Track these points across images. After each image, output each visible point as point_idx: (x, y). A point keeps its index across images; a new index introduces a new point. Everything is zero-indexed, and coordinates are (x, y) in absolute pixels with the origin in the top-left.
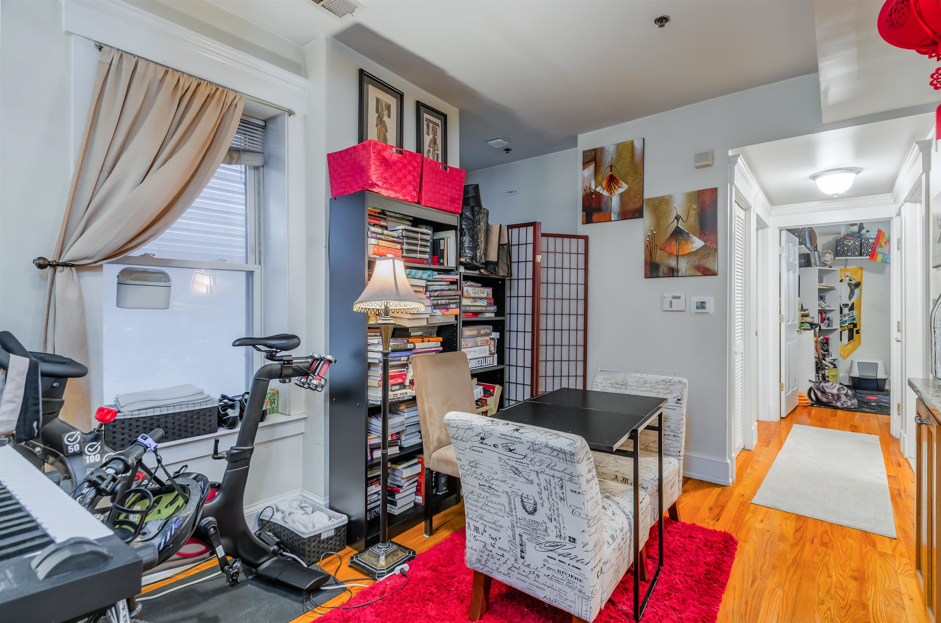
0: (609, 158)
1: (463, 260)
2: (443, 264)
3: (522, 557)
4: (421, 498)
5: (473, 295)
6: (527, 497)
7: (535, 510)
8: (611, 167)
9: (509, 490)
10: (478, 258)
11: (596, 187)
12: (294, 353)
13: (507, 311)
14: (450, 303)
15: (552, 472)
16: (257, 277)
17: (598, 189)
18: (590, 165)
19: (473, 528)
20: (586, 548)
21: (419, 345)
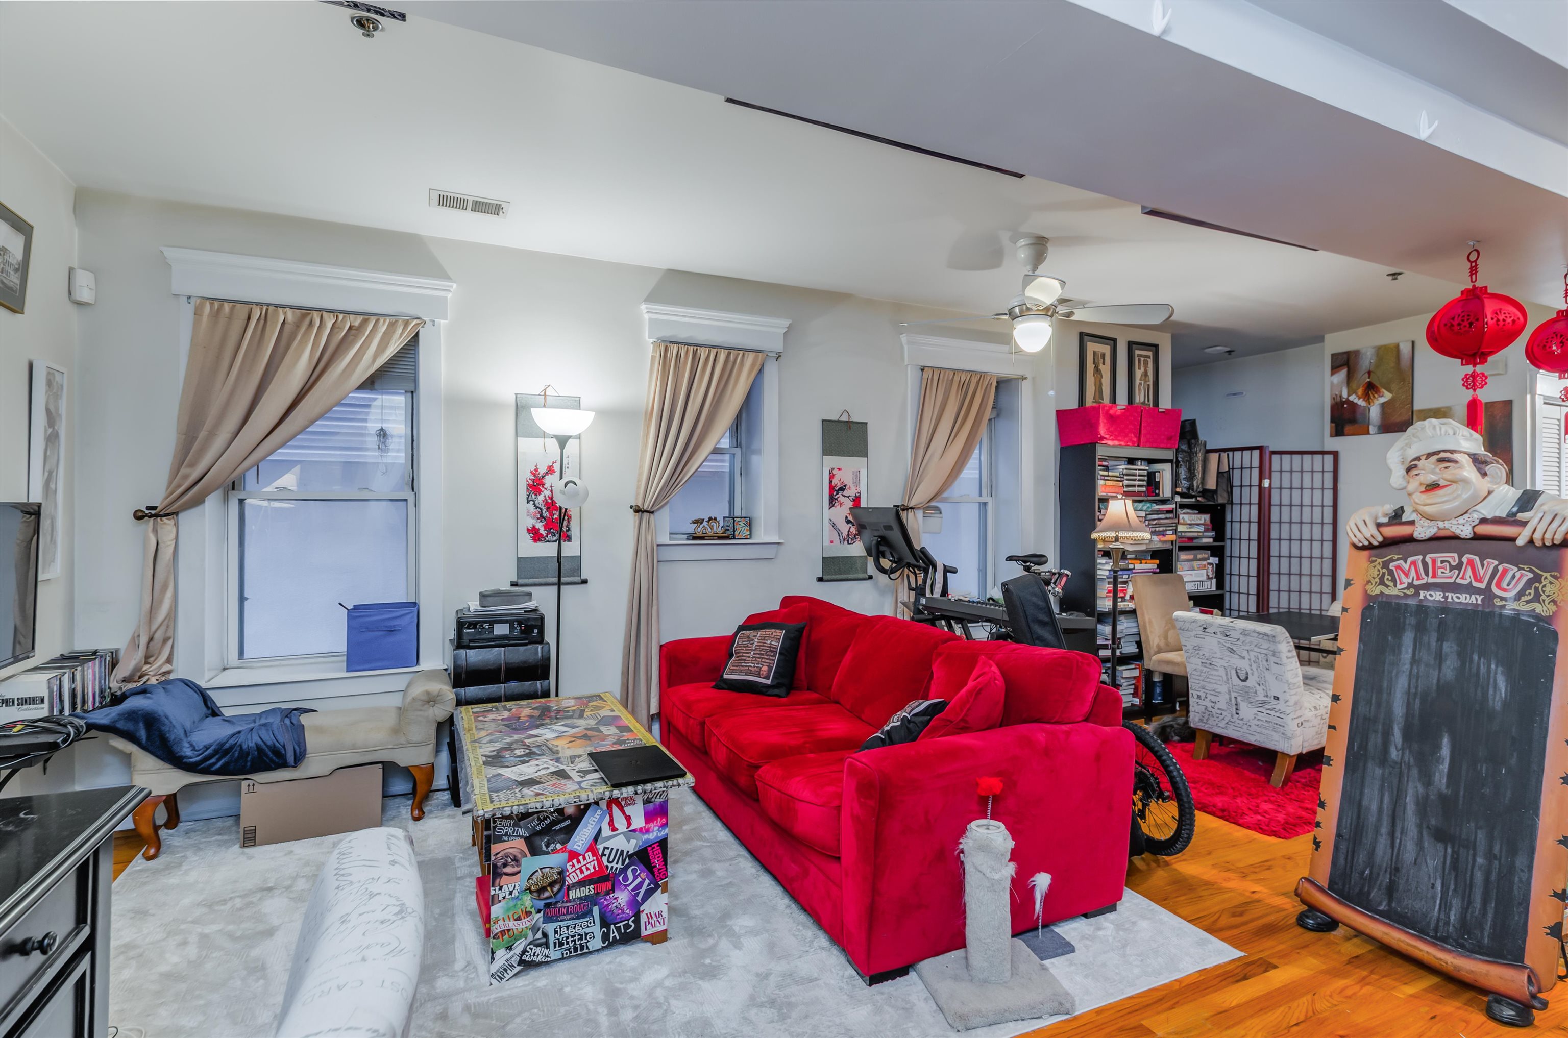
0: (1367, 361)
1: (1179, 490)
2: (1158, 495)
3: (1237, 714)
4: (1137, 700)
5: (1189, 522)
6: (1240, 669)
7: (1247, 678)
8: (1369, 373)
9: (1226, 665)
10: (1195, 487)
11: (1349, 395)
12: (1042, 568)
13: (1228, 535)
14: (1166, 530)
15: (1259, 650)
16: (990, 508)
17: (1351, 398)
18: (1341, 370)
19: (1195, 696)
20: (1287, 704)
21: (1139, 566)
